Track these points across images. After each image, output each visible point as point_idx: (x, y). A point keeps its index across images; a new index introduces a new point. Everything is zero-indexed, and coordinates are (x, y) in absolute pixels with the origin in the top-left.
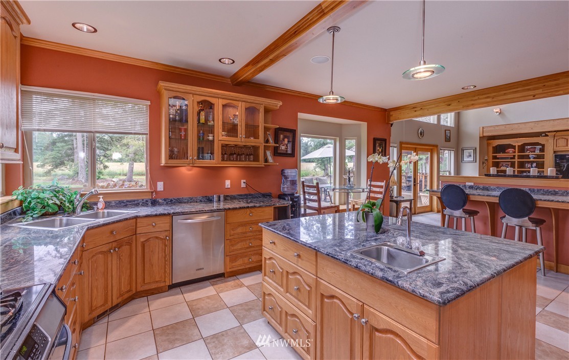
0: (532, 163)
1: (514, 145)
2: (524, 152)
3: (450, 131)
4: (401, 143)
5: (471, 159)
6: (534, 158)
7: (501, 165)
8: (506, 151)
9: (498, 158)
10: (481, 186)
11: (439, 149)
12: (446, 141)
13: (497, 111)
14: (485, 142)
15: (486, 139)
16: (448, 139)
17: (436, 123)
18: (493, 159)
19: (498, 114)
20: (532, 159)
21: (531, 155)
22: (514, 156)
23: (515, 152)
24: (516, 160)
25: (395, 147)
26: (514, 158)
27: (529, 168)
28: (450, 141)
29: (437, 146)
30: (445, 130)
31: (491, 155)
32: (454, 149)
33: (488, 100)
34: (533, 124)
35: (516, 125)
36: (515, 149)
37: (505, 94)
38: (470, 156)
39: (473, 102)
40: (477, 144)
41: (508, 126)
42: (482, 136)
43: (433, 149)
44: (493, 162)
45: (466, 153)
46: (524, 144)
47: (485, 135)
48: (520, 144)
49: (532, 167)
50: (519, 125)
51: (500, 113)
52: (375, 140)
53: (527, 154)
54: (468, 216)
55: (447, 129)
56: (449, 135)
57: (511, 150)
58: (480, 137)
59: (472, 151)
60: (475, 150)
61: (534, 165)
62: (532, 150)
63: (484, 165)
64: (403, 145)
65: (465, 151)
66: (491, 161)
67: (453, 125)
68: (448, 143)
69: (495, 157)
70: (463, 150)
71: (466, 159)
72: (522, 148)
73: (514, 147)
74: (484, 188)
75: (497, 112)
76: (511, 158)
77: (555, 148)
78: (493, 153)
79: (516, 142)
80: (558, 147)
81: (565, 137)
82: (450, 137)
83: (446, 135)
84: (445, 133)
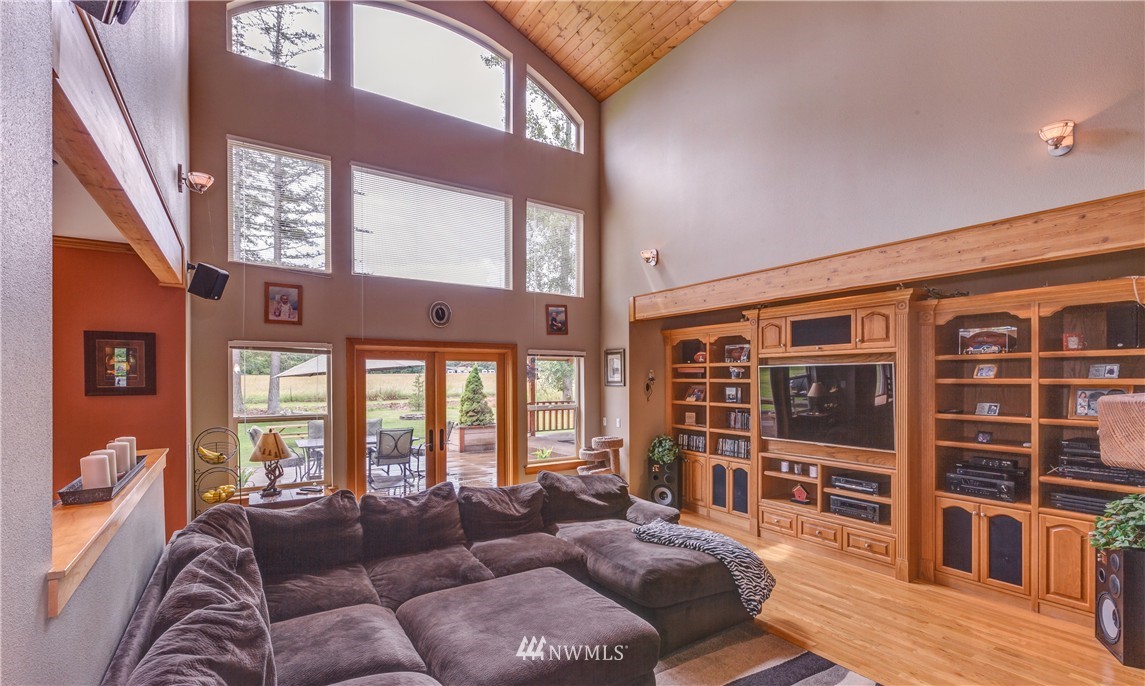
1: (704, 341)
2: (723, 361)
4: (351, 341)
5: (619, 377)
6: (738, 376)
8: (695, 357)
9: (682, 376)
11: (522, 354)
13: (647, 256)
16: (557, 328)
17: (508, 287)
18: (673, 378)
19: (653, 263)
20: (732, 380)
21: (732, 367)
22: (705, 369)
23: (705, 361)
24: (708, 380)
26: (705, 374)
28: (566, 333)
29: (510, 346)
30: (549, 305)
31: (669, 366)
32: (584, 353)
34: (705, 289)
35: (681, 293)
38: (618, 370)
40: (624, 341)
41: (670, 294)
42: (632, 320)
43: (503, 353)
44: (673, 383)
45: (611, 363)
46: (723, 338)
47: (639, 316)
51: (658, 261)
52: (92, 337)
53: (725, 365)
55: (553, 303)
57: (700, 355)
58: (631, 323)
60: (623, 354)
63: (649, 391)
64: (361, 347)
66: (670, 381)
67: (582, 294)
68: (556, 339)
69: (677, 374)
71: (612, 377)
72: (719, 351)
73: (704, 347)
76: (702, 375)
77: (761, 351)
78: (674, 363)
79: (708, 334)
80: (766, 347)
81: (776, 322)
82: (565, 323)
83: (550, 319)
84: (548, 314)
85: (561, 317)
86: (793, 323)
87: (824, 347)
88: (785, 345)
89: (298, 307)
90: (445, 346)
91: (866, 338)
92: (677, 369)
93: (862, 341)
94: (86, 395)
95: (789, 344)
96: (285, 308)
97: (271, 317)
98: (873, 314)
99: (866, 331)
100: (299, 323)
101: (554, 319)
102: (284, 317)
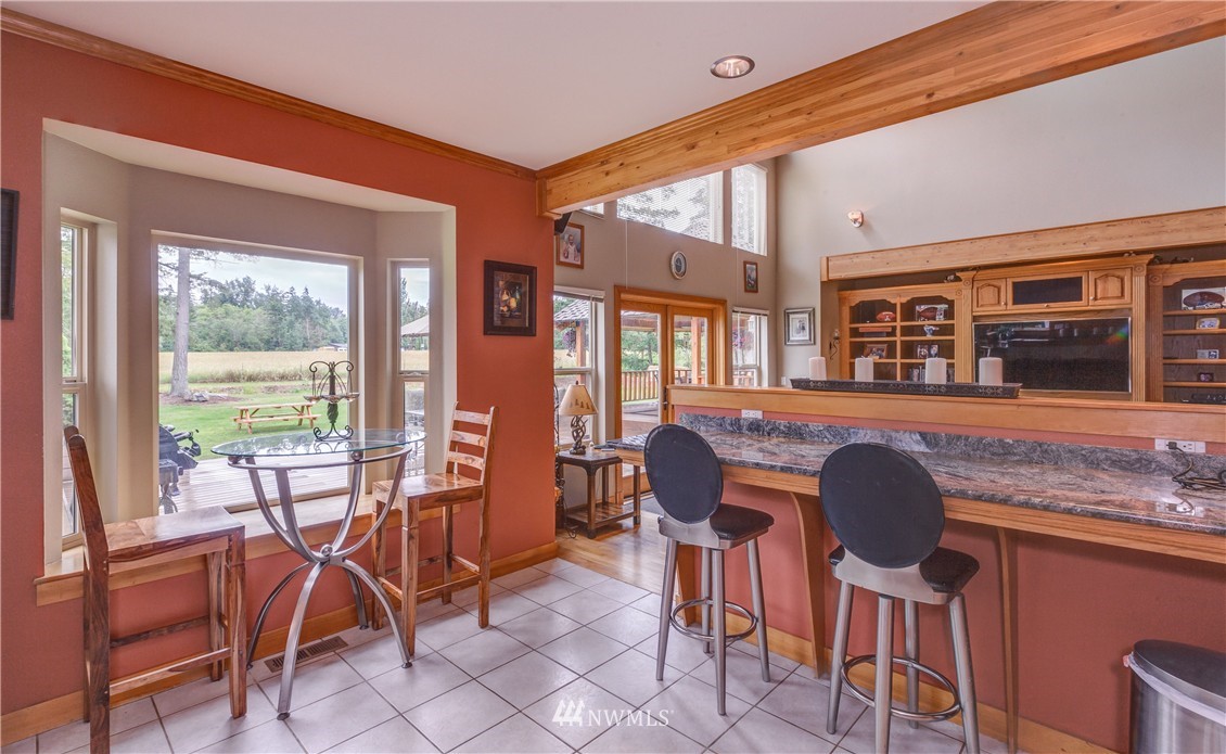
0: (930, 344)
1: (893, 302)
2: (913, 320)
3: (756, 264)
4: (619, 289)
5: (805, 336)
6: (934, 333)
7: (867, 350)
8: (879, 316)
9: (862, 335)
10: (782, 423)
11: (729, 311)
12: (746, 291)
13: (855, 216)
14: (834, 295)
15: (837, 288)
16: (751, 287)
17: (720, 241)
18: (851, 337)
19: (857, 225)
20: (929, 337)
21: (928, 325)
22: (894, 328)
23: (894, 320)
24: (898, 339)
25: (601, 300)
26: (893, 333)
27: (924, 357)
28: (756, 291)
29: (723, 302)
30: (745, 263)
31: (847, 325)
32: (767, 312)
33: (797, 121)
34: (929, 250)
35: (895, 253)
36: (895, 312)
37: (844, 97)
38: (803, 328)
39: (754, 133)
40: (814, 299)
41: (879, 254)
42: (825, 279)
43: (713, 308)
44: (851, 342)
45: (795, 321)
46: (913, 299)
47: (833, 276)
48: (904, 300)
49: (930, 356)
50: (902, 252)
51: (862, 224)
52: (491, 268)
53: (919, 323)
54: (728, 543)
55: (749, 261)
56: (753, 275)
57: (886, 315)
58: (823, 283)
59: (807, 316)
60: (812, 313)
61: (935, 349)
62: (928, 314)
63: (833, 350)
64: (623, 296)
65: (791, 316)
66: (847, 340)
67: (763, 252)
69: (855, 332)
70: (787, 315)
71: (795, 336)
72: (909, 310)
73: (892, 307)
74: (789, 428)
75: (855, 221)
76: (889, 334)
77: (975, 309)
78: (852, 322)
79: (898, 296)
80: (982, 306)
81: (995, 283)
82: (756, 281)
83: (747, 276)
84: (745, 271)
86: (1014, 283)
87: (1052, 304)
88: (1006, 304)
89: (580, 250)
91: (1099, 296)
92: (857, 328)
93: (1095, 299)
94: (485, 333)
95: (1010, 302)
96: (572, 249)
97: (562, 259)
98: (1107, 276)
99: (1099, 291)
100: (581, 267)
101: (749, 277)
102: (571, 259)
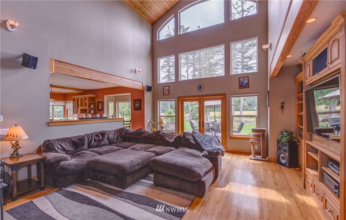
3: (248, 77)
11: (228, 97)
16: (244, 86)
25: (174, 101)
28: (248, 88)
29: (224, 95)
30: (240, 78)
32: (258, 94)
47: (271, 75)
55: (243, 77)
58: (270, 78)
64: (181, 99)
68: (244, 90)
81: (309, 63)
82: (248, 84)
83: (240, 83)
84: (239, 81)
85: (246, 81)
89: (169, 91)
90: (203, 97)
91: (332, 60)
94: (134, 110)
95: (312, 75)
96: (166, 91)
97: (164, 94)
98: (334, 41)
99: (332, 55)
101: (243, 83)
102: (166, 94)
